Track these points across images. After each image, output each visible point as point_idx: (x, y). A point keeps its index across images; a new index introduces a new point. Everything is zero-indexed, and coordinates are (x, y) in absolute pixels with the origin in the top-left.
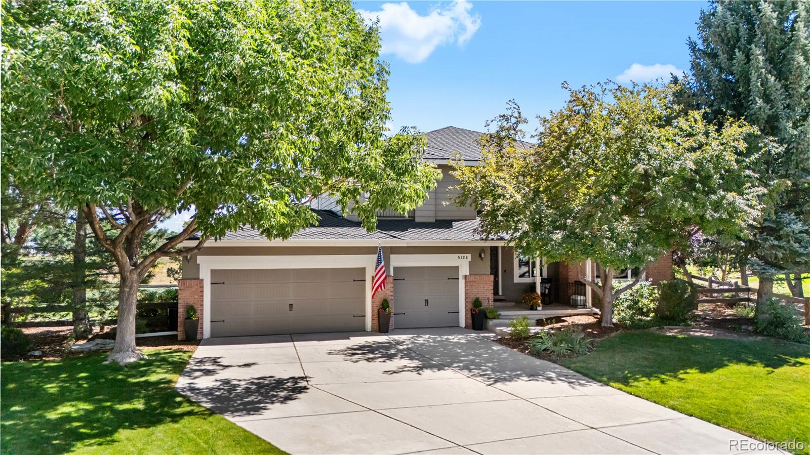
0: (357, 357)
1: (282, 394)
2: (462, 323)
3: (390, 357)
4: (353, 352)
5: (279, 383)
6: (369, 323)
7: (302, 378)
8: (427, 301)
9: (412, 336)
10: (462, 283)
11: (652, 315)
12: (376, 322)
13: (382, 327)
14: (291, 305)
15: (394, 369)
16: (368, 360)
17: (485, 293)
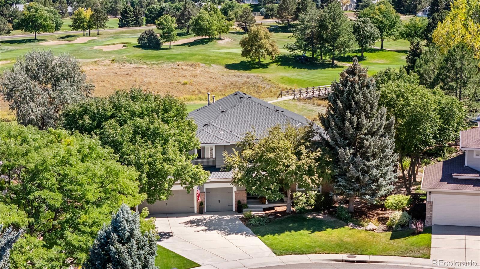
0: (188, 225)
1: (167, 237)
2: (234, 210)
3: (198, 226)
4: (187, 223)
5: (165, 234)
6: (196, 210)
7: (171, 232)
8: (219, 201)
9: (210, 216)
10: (234, 194)
11: (313, 206)
12: (198, 209)
13: (201, 212)
14: (166, 203)
15: (198, 230)
16: (191, 226)
17: (243, 198)
